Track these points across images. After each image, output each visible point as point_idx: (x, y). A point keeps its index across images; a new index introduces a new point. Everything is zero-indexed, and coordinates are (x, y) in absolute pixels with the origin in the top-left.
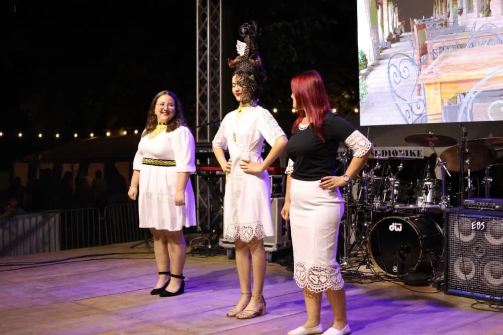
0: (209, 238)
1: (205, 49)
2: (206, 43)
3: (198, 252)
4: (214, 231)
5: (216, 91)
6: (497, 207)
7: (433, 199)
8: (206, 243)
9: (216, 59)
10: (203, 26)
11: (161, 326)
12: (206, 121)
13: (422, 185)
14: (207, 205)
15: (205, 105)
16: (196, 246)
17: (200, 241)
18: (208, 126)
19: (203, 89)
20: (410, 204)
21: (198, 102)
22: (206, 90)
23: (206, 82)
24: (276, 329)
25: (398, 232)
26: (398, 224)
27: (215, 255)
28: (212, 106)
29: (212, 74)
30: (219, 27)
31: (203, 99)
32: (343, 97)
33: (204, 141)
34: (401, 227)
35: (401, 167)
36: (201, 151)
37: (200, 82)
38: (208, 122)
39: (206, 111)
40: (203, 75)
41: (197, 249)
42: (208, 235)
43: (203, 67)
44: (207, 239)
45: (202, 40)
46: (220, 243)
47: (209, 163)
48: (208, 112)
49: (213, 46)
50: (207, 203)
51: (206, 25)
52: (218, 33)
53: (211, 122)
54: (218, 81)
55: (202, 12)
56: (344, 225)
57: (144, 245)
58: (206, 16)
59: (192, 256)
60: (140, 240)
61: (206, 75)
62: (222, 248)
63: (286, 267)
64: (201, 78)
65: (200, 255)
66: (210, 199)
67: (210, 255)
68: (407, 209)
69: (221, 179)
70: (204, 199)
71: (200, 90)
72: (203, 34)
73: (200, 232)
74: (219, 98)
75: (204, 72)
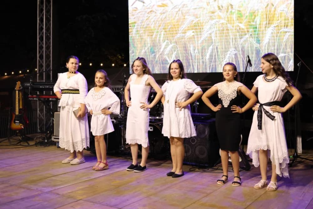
0: (46, 136)
1: (42, 29)
2: (43, 25)
3: (39, 144)
4: (48, 132)
5: (49, 53)
6: (202, 118)
8: (44, 139)
9: (49, 35)
10: (41, 15)
11: (21, 188)
12: (43, 70)
14: (44, 117)
15: (42, 60)
16: (38, 141)
17: (40, 138)
18: (44, 73)
19: (41, 52)
20: (157, 116)
21: (38, 58)
22: (43, 52)
23: (43, 47)
24: (87, 186)
25: (151, 131)
26: (151, 127)
27: (49, 146)
28: (46, 62)
29: (46, 43)
30: (50, 17)
31: (41, 57)
32: (118, 57)
33: (42, 81)
34: (152, 129)
35: (152, 96)
36: (41, 87)
37: (39, 47)
38: (44, 71)
39: (43, 64)
40: (41, 43)
41: (39, 143)
42: (45, 134)
43: (41, 39)
44: (45, 136)
45: (40, 23)
46: (53, 139)
47: (44, 94)
48: (44, 65)
49: (47, 27)
50: (43, 116)
51: (43, 15)
52: (51, 20)
53: (46, 70)
54: (50, 47)
55: (41, 8)
56: (122, 128)
57: (7, 141)
58: (43, 10)
59: (36, 146)
60: (5, 138)
61: (43, 44)
62: (54, 141)
63: (90, 152)
64: (40, 45)
65: (41, 146)
66: (46, 114)
67: (47, 146)
68: (155, 119)
69: (51, 103)
70: (41, 113)
71: (39, 52)
72: (41, 20)
73: (39, 133)
74: (50, 57)
75: (42, 42)
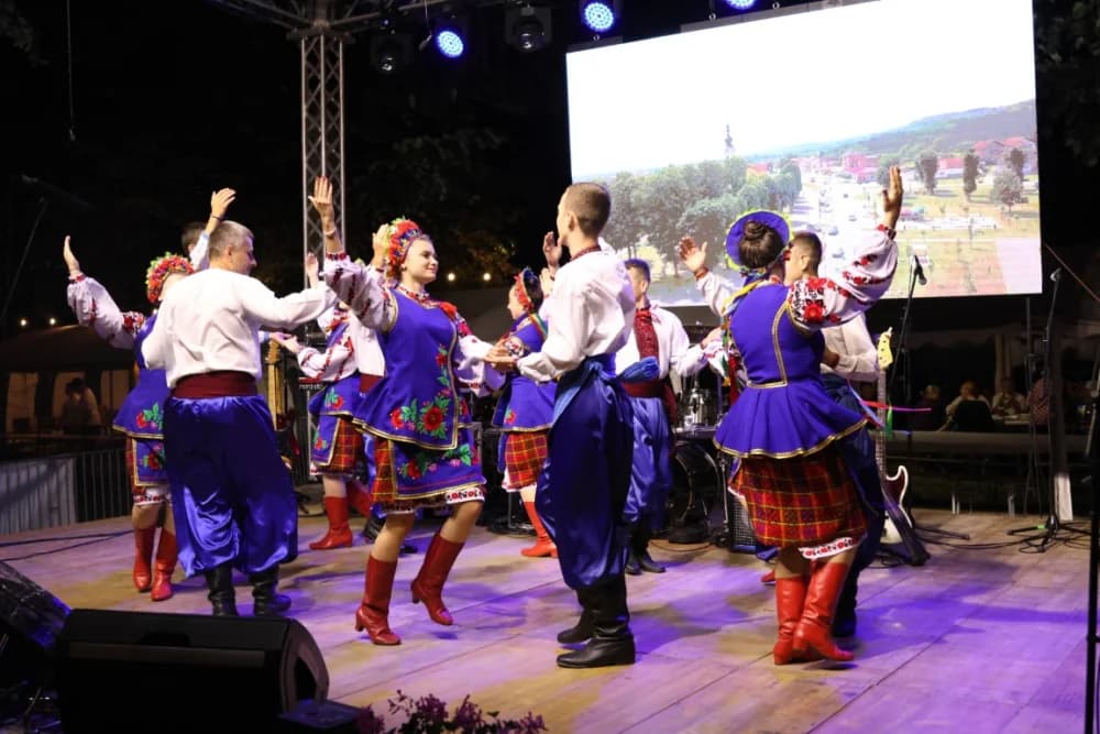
7: (704, 419)
10: (314, 150)
13: (688, 400)
30: (338, 150)
40: (315, 227)
45: (313, 172)
51: (319, 148)
52: (339, 161)
55: (312, 127)
58: (319, 134)
64: (312, 232)
72: (315, 161)
75: (315, 221)
